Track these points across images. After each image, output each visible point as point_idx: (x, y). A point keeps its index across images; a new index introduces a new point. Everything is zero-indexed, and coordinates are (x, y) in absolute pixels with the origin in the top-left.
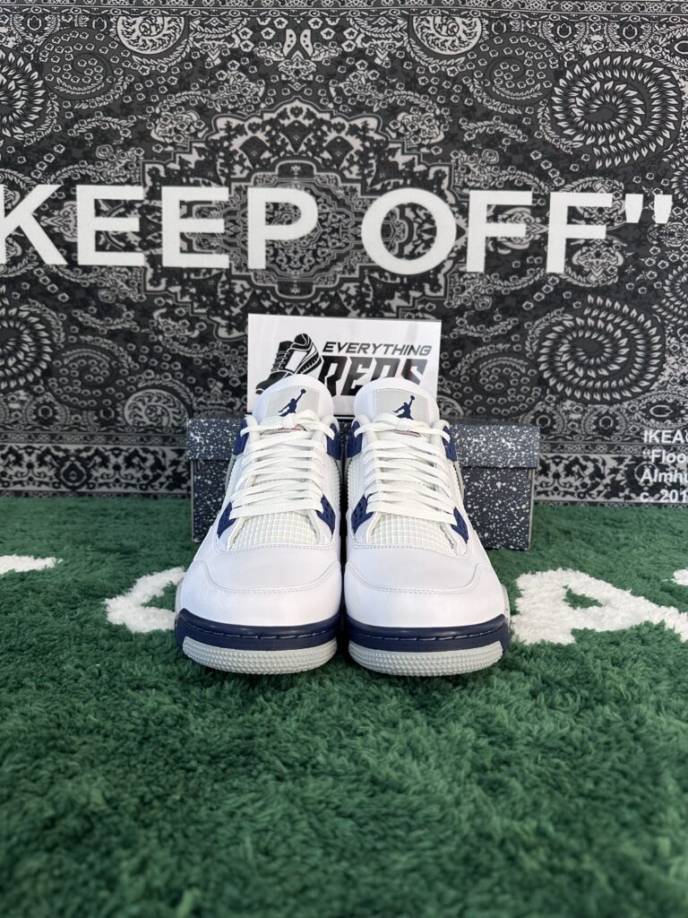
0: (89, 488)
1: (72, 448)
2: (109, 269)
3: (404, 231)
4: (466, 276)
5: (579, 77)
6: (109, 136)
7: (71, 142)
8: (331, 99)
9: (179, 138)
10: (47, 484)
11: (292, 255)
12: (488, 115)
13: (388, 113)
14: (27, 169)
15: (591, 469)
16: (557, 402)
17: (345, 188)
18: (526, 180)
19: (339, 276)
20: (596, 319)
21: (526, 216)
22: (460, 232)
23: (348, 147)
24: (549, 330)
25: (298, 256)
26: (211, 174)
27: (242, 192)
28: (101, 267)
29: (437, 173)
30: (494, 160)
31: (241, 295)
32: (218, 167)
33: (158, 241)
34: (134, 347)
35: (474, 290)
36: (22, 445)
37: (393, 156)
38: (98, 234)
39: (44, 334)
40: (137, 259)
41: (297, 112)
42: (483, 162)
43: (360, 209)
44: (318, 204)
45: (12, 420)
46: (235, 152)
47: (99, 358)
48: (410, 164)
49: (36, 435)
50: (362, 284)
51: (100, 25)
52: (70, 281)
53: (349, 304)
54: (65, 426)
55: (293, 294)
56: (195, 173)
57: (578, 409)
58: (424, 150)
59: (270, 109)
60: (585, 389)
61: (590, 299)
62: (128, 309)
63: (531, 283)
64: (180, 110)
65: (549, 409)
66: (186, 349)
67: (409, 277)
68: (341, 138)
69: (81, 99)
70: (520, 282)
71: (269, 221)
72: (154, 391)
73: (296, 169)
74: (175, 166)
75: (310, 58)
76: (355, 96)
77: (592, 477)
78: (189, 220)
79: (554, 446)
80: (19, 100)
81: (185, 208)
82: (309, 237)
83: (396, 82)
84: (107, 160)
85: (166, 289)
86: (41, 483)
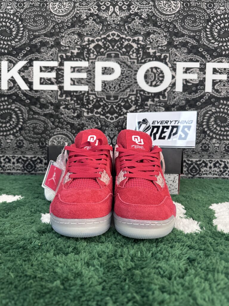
0: (35, 171)
1: (29, 157)
2: (45, 91)
3: (152, 77)
4: (176, 93)
5: (216, 22)
6: (45, 44)
7: (32, 46)
8: (126, 30)
9: (71, 44)
10: (19, 170)
11: (111, 86)
12: (183, 35)
13: (146, 35)
14: (16, 56)
15: (223, 165)
16: (210, 140)
17: (131, 62)
18: (197, 58)
19: (128, 93)
20: (224, 109)
21: (197, 71)
22: (173, 77)
23: (132, 47)
24: (207, 113)
25: (113, 86)
26: (82, 57)
27: (93, 63)
28: (42, 90)
29: (164, 56)
30: (185, 51)
31: (93, 101)
32: (85, 54)
33: (62, 81)
34: (53, 120)
35: (179, 98)
36: (11, 156)
37: (149, 50)
38: (41, 79)
39: (20, 115)
40: (55, 87)
41: (113, 35)
42: (181, 52)
43: (136, 69)
44: (121, 67)
45: (7, 146)
46: (91, 49)
47: (40, 124)
48: (155, 53)
49: (16, 152)
50: (137, 96)
51: (43, 5)
52: (30, 96)
53: (132, 103)
54: (27, 148)
55: (111, 100)
56: (76, 56)
57: (218, 142)
58: (160, 48)
59: (104, 34)
60: (220, 135)
61: (222, 101)
62: (51, 106)
63: (200, 95)
64: (71, 34)
65: (207, 142)
66: (72, 120)
67: (154, 93)
68: (130, 44)
69: (36, 31)
70: (196, 95)
71: (103, 74)
72: (60, 136)
73: (113, 55)
74: (69, 54)
75: (118, 16)
76: (134, 29)
77: (223, 168)
78: (74, 74)
79: (209, 156)
80: (14, 31)
81: (72, 69)
82: (118, 79)
83: (149, 24)
84: (45, 52)
85: (65, 98)
86: (17, 170)
